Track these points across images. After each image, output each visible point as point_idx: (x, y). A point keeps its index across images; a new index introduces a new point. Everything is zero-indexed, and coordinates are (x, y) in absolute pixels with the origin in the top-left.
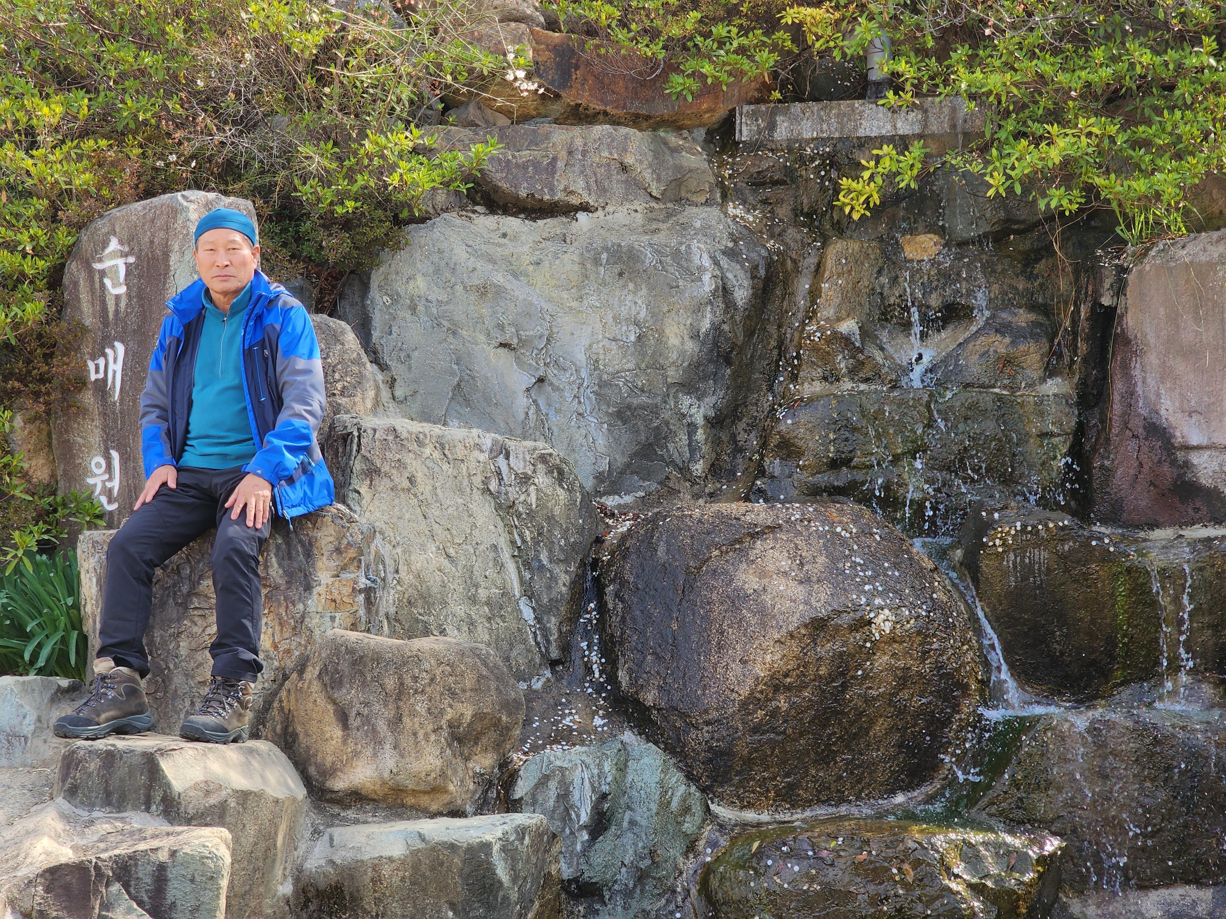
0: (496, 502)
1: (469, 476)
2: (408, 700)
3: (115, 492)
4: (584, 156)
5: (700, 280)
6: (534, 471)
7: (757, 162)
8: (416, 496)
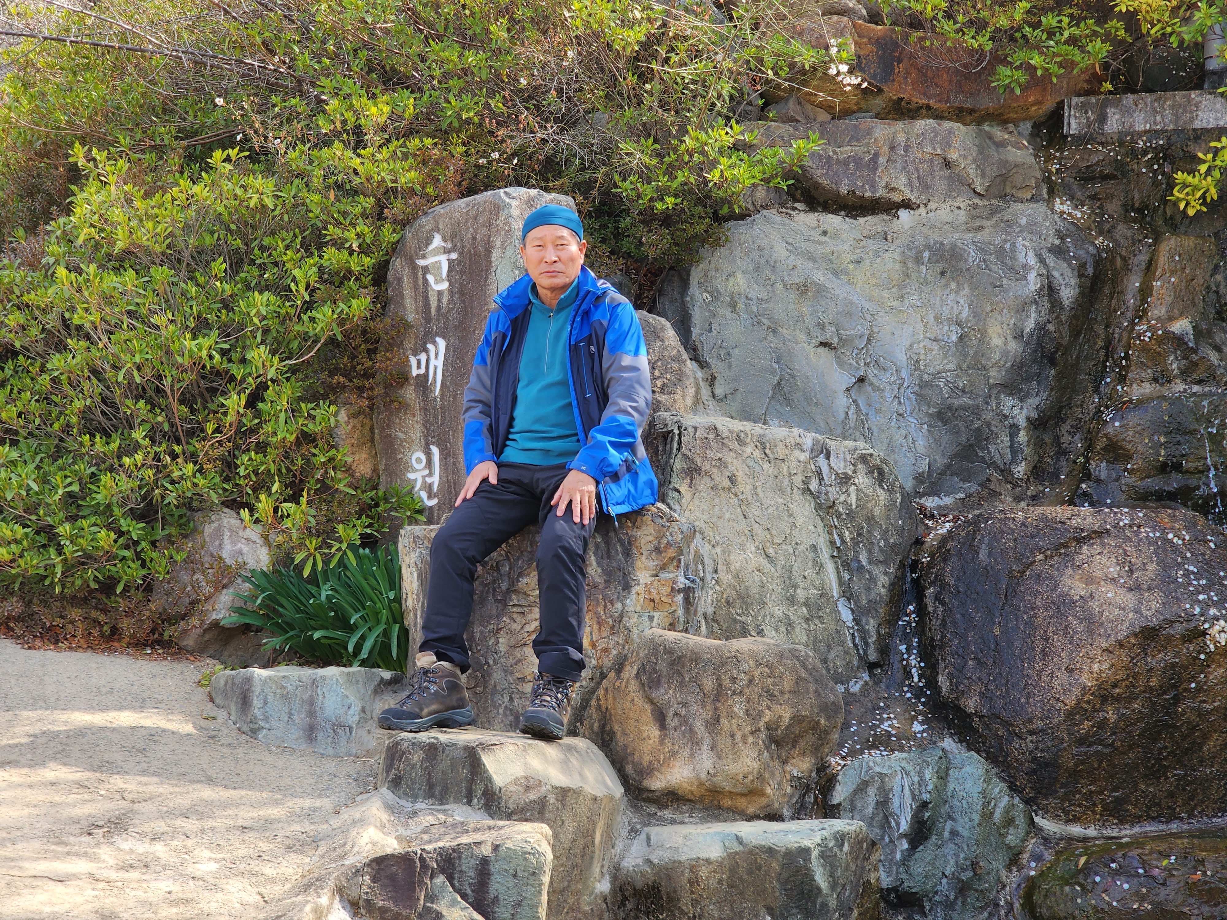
0: (816, 502)
1: (790, 475)
2: (726, 701)
3: (435, 488)
4: (906, 151)
5: (1025, 278)
6: (855, 472)
7: (1086, 156)
8: (736, 495)
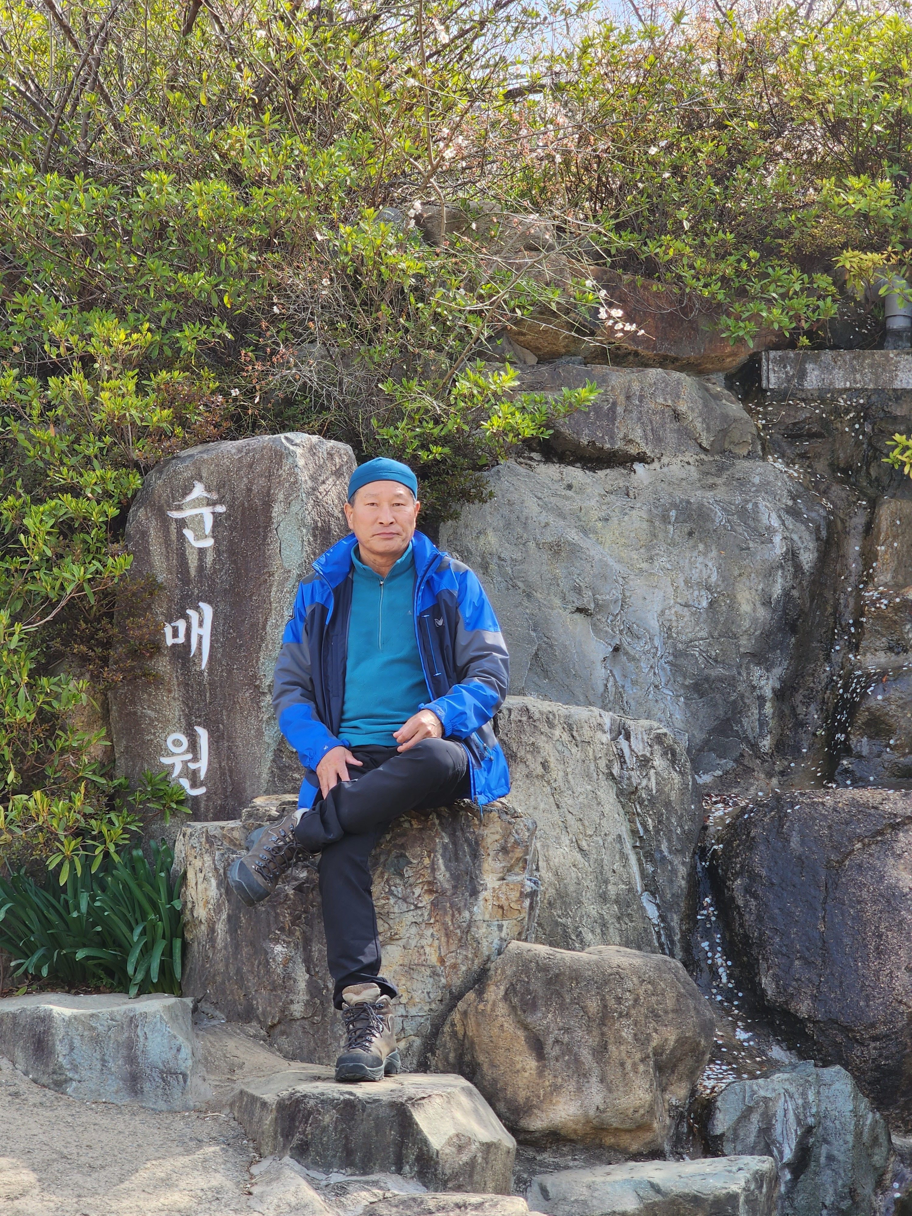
0: (618, 788)
1: (595, 759)
2: (613, 1024)
3: (203, 774)
4: (641, 401)
5: (771, 542)
6: (652, 754)
7: (792, 413)
8: (548, 782)
